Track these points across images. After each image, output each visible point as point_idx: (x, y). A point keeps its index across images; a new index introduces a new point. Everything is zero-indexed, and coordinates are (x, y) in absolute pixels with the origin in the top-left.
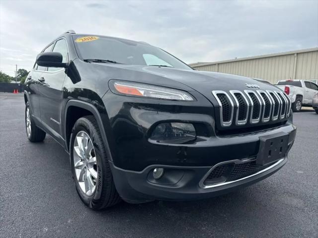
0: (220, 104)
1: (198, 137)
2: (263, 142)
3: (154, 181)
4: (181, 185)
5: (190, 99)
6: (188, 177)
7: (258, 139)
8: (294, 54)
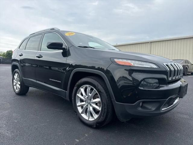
0: (169, 70)
1: (160, 85)
2: (183, 87)
3: (140, 108)
4: (154, 109)
5: (156, 67)
6: (157, 105)
7: (180, 86)
8: (149, 42)
